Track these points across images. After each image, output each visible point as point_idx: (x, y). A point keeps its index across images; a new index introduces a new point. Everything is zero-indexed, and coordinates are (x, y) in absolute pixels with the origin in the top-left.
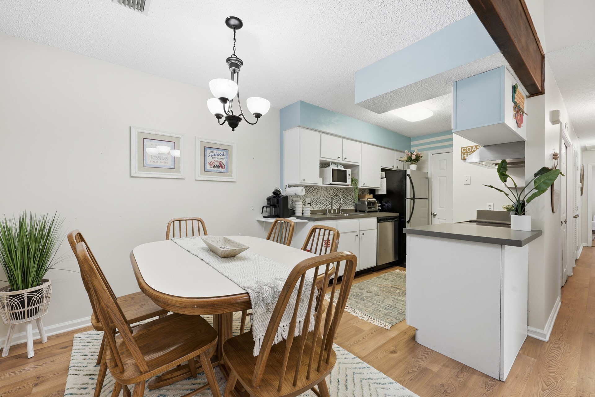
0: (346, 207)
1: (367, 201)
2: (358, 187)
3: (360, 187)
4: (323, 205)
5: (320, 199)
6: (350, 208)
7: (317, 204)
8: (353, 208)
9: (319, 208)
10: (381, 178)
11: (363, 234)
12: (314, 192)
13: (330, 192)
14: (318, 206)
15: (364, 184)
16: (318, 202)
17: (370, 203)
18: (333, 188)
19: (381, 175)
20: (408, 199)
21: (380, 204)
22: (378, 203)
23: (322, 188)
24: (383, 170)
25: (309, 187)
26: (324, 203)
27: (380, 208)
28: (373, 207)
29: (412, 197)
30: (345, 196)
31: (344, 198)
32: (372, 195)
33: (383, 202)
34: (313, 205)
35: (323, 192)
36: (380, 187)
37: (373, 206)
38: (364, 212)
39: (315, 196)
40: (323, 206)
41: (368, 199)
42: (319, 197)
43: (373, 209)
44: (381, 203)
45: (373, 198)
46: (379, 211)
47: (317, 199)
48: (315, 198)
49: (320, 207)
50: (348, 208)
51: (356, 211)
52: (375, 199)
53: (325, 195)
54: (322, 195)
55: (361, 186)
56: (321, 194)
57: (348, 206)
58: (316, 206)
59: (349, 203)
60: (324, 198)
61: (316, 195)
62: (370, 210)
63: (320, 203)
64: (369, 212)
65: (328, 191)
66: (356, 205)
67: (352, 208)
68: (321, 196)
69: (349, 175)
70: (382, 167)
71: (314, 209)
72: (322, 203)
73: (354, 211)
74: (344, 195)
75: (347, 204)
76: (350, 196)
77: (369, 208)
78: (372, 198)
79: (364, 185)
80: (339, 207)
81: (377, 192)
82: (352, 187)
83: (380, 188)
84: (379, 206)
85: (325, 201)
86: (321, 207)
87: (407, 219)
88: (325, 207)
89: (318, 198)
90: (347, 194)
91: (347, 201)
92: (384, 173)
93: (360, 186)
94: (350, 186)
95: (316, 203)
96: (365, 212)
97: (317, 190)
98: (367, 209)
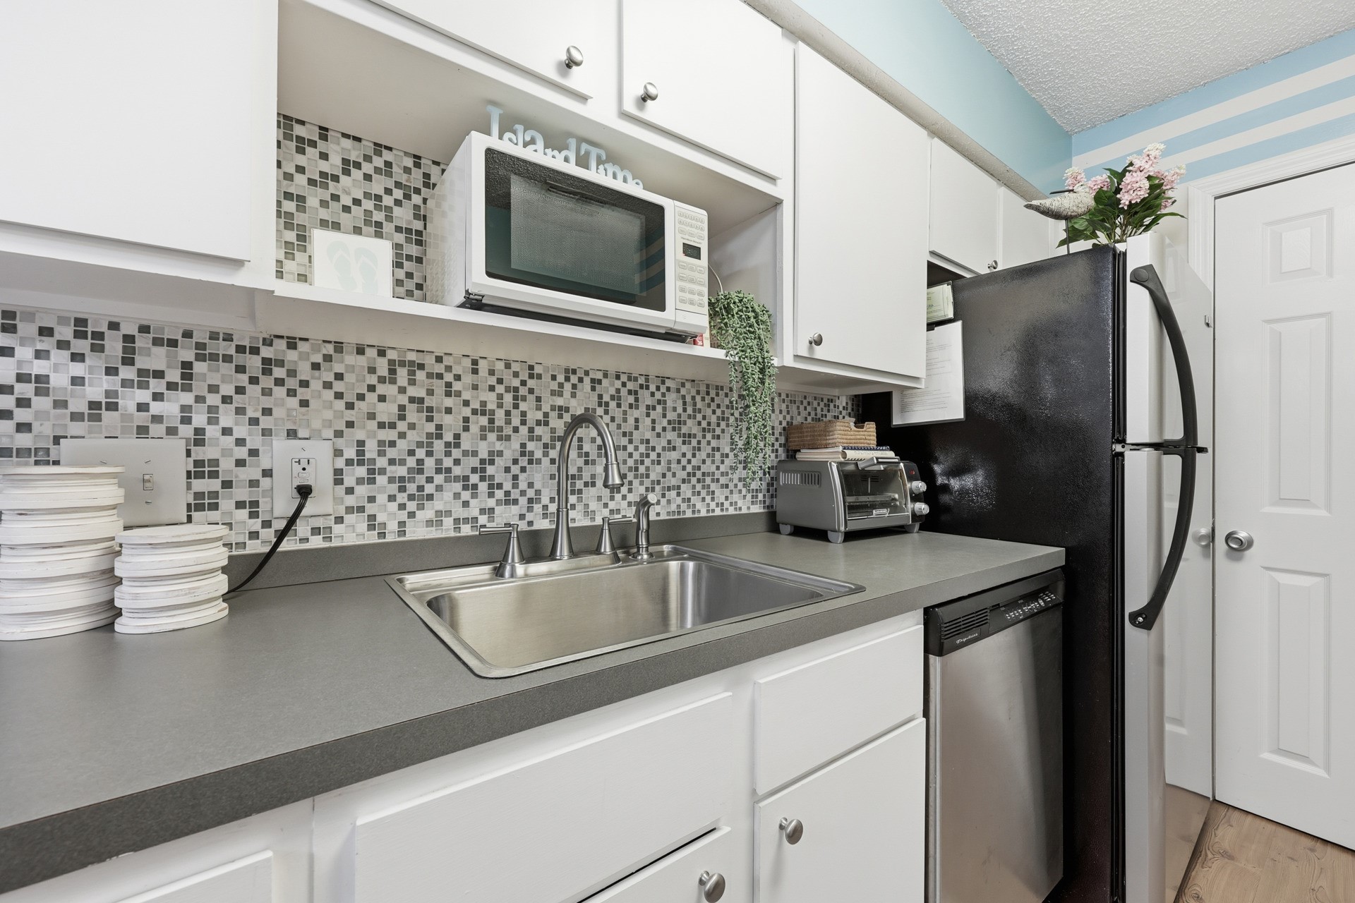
0: (699, 505)
1: (840, 464)
2: (776, 362)
3: (789, 362)
4: (499, 494)
5: (456, 453)
6: (731, 511)
7: (429, 489)
8: (757, 509)
9: (448, 522)
10: (931, 326)
11: (795, 835)
12: (388, 390)
13: (559, 401)
14: (438, 504)
15: (819, 341)
16: (439, 479)
17: (856, 480)
18: (599, 376)
19: (929, 306)
20: (1138, 446)
21: (920, 486)
22: (911, 479)
23: (483, 364)
24: (936, 275)
25: (330, 349)
26: (507, 486)
27: (922, 508)
28: (883, 505)
29: (1175, 431)
30: (695, 430)
31: (684, 448)
32: (871, 428)
33: (937, 469)
34: (382, 499)
35: (491, 399)
36: (921, 373)
37: (879, 498)
38: (821, 535)
39: (402, 426)
40: (491, 503)
41: (851, 454)
42: (449, 437)
43: (880, 516)
44: (928, 476)
45: (882, 442)
46: (917, 526)
47: (421, 453)
48: (402, 445)
49: (460, 512)
50: (718, 512)
51: (773, 523)
52: (891, 454)
53: (516, 421)
54: (484, 421)
55: (797, 357)
56: (467, 412)
57: (720, 495)
58: (412, 506)
59: (723, 480)
60: (498, 446)
61: (412, 415)
62: (860, 523)
63: (457, 487)
64: (850, 536)
65: (546, 396)
66: (773, 488)
67: (744, 511)
68: (474, 429)
69: (692, 251)
70: (933, 253)
71: (390, 538)
72: (483, 487)
73: (762, 524)
74: (690, 426)
75: (713, 487)
76: (731, 430)
77: (851, 509)
78: (873, 442)
79: (820, 352)
80: (637, 515)
81: (904, 409)
82: (720, 354)
83: (922, 386)
84: (916, 498)
85: (515, 470)
86: (474, 511)
87: (1136, 595)
88: (515, 510)
89: (439, 446)
90: (714, 419)
91: (709, 467)
92: (945, 290)
93: (786, 353)
94: (704, 350)
95: (412, 488)
96: (831, 535)
97: (420, 375)
98: (841, 521)
